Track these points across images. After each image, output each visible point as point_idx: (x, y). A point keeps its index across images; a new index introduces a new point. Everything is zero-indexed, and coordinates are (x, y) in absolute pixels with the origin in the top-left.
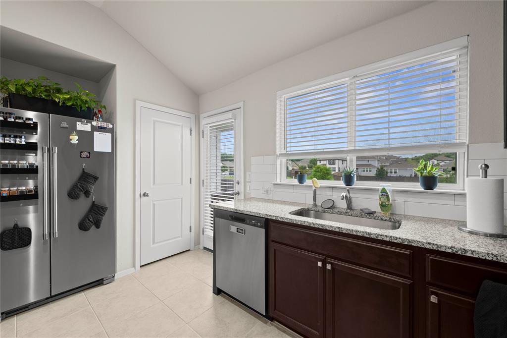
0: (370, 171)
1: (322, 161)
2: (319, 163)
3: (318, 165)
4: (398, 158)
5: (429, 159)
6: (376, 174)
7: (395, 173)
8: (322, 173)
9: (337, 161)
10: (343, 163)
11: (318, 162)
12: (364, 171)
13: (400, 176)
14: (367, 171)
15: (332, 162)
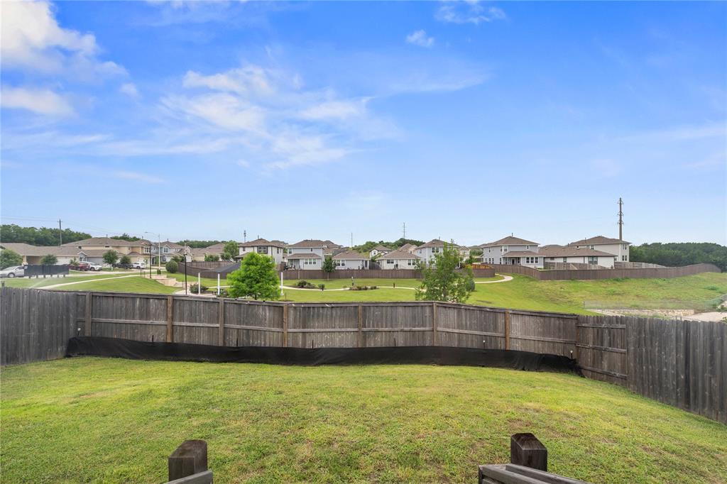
0: (315, 263)
1: (246, 249)
2: (241, 252)
3: (240, 254)
4: (340, 247)
5: (369, 249)
6: (323, 268)
7: (343, 265)
8: (259, 266)
9: (270, 249)
10: (278, 252)
11: (241, 249)
12: (306, 263)
13: (348, 269)
14: (310, 263)
15: (262, 250)
